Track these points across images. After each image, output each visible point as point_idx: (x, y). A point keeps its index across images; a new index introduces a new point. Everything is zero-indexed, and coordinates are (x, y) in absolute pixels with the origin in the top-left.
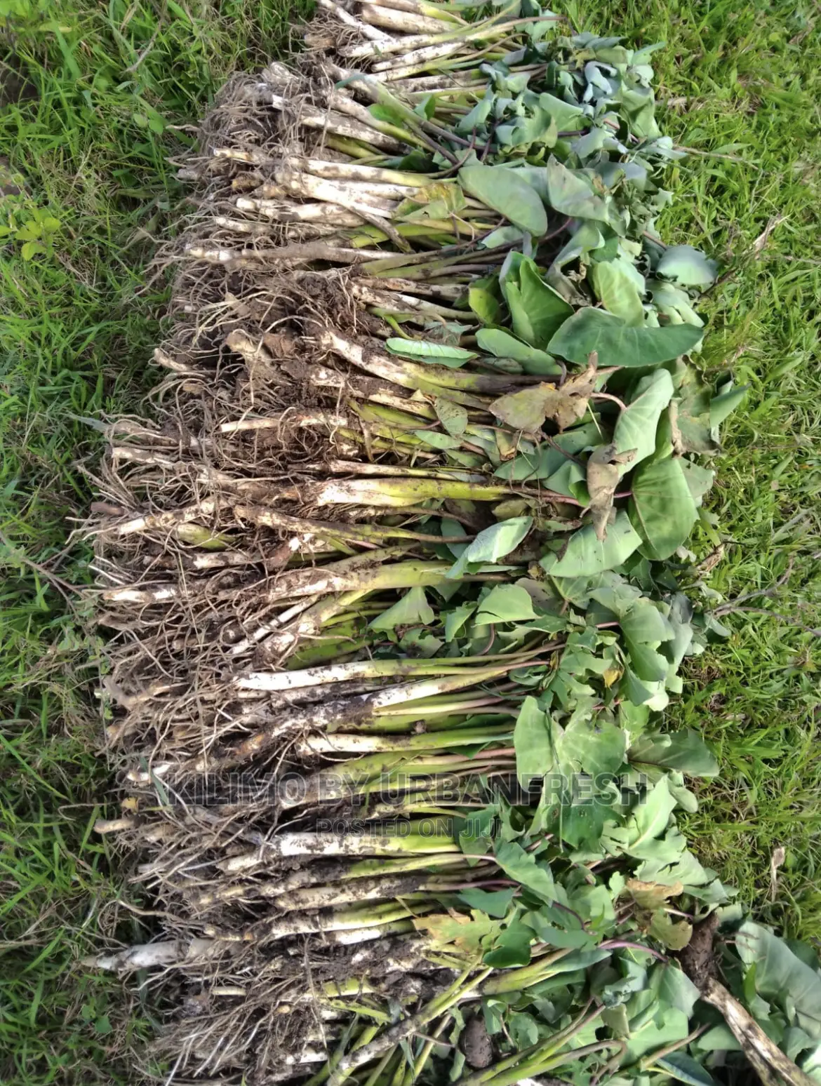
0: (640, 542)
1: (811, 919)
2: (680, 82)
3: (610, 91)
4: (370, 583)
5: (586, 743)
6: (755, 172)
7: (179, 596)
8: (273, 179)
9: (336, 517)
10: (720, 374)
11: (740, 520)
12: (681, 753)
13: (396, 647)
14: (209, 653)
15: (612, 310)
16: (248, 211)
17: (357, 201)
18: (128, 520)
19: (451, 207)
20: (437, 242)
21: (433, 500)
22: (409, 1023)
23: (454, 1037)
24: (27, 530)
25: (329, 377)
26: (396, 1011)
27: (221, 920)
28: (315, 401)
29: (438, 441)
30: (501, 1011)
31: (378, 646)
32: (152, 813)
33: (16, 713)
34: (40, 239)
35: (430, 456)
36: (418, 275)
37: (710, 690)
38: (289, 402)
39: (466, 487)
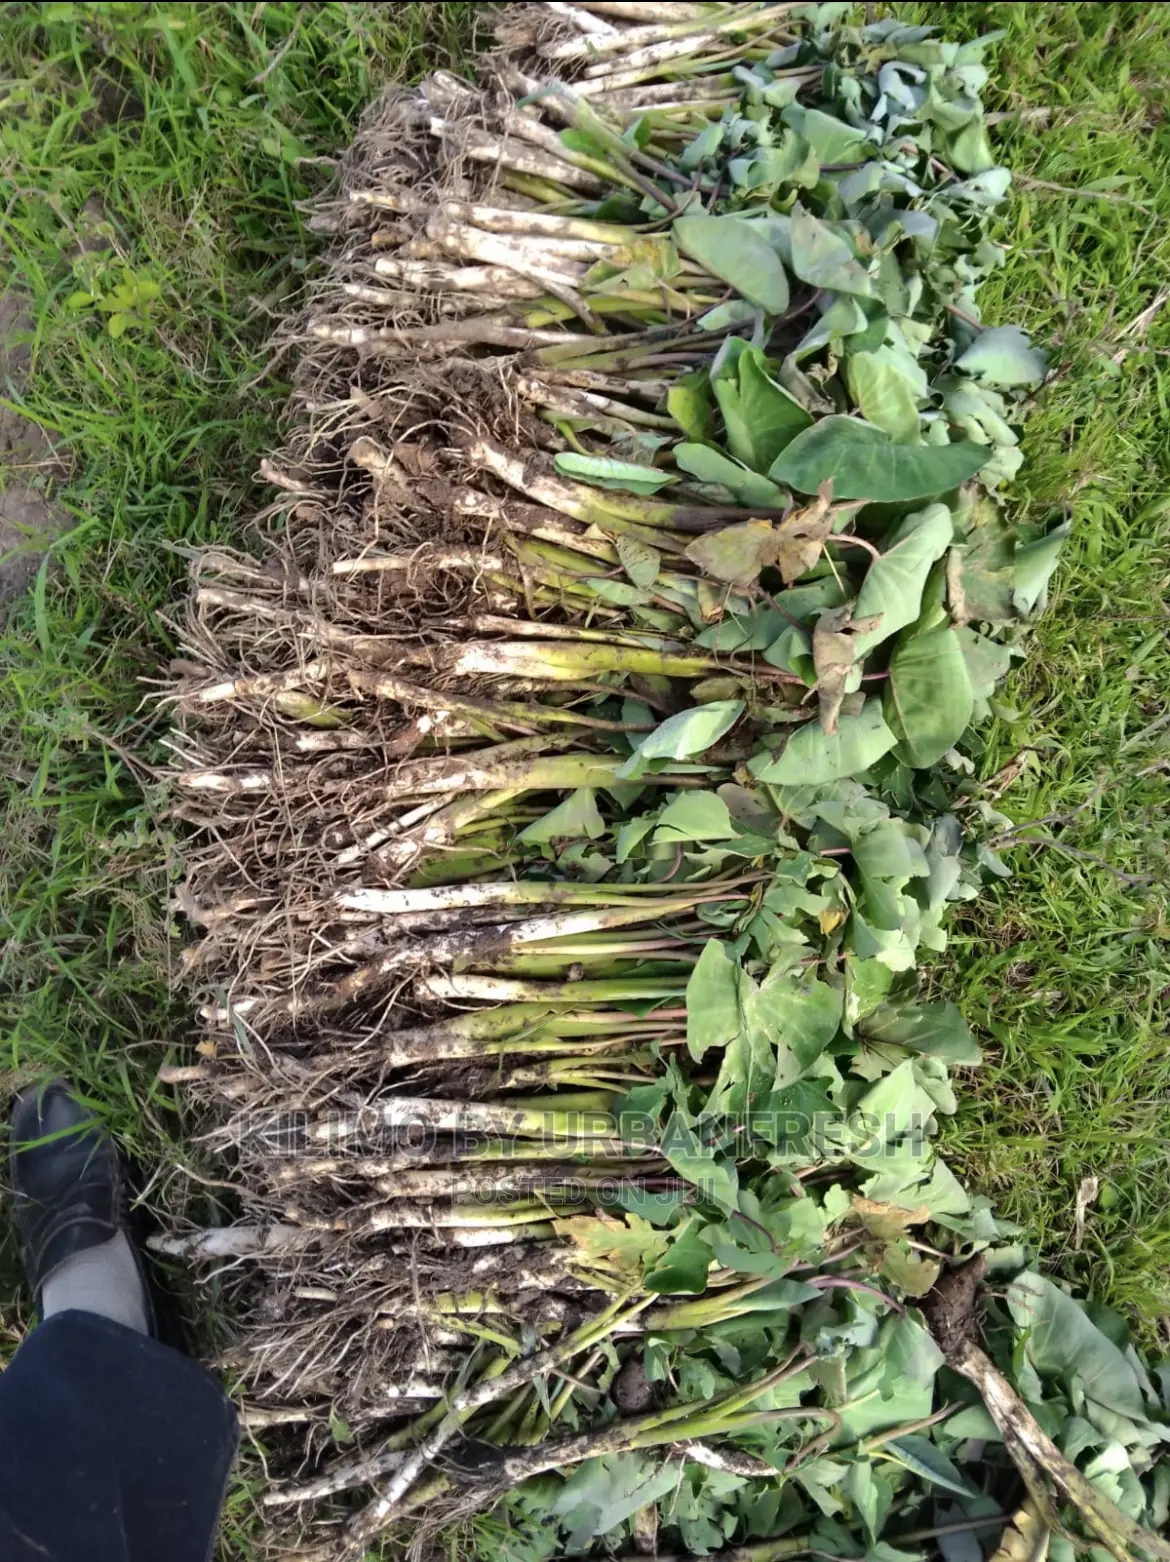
0: (894, 742)
1: (1130, 1279)
2: (1042, 85)
3: (911, 105)
4: (521, 780)
5: (788, 1006)
6: (1144, 219)
7: (275, 785)
8: (424, 232)
9: (479, 690)
10: (1053, 511)
11: (1078, 719)
12: (933, 1033)
13: (553, 865)
14: (306, 860)
15: (876, 420)
16: (390, 276)
17: (534, 264)
18: (214, 682)
19: (660, 274)
20: (642, 321)
21: (612, 673)
22: (545, 1356)
23: (605, 1381)
24: (98, 692)
25: (479, 503)
26: (529, 1339)
27: (308, 1201)
28: (461, 536)
29: (618, 594)
30: (667, 1352)
31: (530, 864)
32: (232, 1062)
33: (78, 926)
34: (134, 308)
35: (613, 614)
36: (611, 366)
37: (1011, 955)
38: (426, 537)
39: (656, 657)
